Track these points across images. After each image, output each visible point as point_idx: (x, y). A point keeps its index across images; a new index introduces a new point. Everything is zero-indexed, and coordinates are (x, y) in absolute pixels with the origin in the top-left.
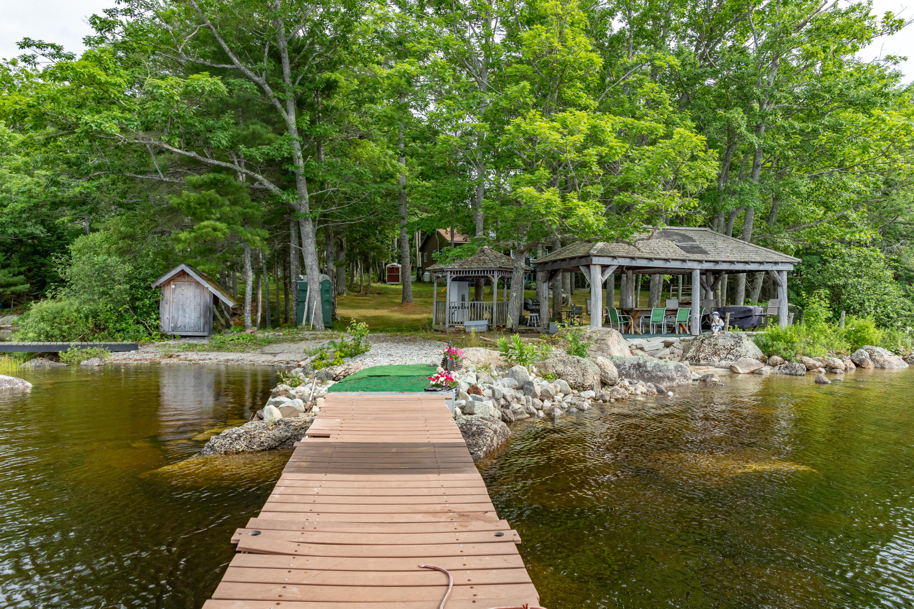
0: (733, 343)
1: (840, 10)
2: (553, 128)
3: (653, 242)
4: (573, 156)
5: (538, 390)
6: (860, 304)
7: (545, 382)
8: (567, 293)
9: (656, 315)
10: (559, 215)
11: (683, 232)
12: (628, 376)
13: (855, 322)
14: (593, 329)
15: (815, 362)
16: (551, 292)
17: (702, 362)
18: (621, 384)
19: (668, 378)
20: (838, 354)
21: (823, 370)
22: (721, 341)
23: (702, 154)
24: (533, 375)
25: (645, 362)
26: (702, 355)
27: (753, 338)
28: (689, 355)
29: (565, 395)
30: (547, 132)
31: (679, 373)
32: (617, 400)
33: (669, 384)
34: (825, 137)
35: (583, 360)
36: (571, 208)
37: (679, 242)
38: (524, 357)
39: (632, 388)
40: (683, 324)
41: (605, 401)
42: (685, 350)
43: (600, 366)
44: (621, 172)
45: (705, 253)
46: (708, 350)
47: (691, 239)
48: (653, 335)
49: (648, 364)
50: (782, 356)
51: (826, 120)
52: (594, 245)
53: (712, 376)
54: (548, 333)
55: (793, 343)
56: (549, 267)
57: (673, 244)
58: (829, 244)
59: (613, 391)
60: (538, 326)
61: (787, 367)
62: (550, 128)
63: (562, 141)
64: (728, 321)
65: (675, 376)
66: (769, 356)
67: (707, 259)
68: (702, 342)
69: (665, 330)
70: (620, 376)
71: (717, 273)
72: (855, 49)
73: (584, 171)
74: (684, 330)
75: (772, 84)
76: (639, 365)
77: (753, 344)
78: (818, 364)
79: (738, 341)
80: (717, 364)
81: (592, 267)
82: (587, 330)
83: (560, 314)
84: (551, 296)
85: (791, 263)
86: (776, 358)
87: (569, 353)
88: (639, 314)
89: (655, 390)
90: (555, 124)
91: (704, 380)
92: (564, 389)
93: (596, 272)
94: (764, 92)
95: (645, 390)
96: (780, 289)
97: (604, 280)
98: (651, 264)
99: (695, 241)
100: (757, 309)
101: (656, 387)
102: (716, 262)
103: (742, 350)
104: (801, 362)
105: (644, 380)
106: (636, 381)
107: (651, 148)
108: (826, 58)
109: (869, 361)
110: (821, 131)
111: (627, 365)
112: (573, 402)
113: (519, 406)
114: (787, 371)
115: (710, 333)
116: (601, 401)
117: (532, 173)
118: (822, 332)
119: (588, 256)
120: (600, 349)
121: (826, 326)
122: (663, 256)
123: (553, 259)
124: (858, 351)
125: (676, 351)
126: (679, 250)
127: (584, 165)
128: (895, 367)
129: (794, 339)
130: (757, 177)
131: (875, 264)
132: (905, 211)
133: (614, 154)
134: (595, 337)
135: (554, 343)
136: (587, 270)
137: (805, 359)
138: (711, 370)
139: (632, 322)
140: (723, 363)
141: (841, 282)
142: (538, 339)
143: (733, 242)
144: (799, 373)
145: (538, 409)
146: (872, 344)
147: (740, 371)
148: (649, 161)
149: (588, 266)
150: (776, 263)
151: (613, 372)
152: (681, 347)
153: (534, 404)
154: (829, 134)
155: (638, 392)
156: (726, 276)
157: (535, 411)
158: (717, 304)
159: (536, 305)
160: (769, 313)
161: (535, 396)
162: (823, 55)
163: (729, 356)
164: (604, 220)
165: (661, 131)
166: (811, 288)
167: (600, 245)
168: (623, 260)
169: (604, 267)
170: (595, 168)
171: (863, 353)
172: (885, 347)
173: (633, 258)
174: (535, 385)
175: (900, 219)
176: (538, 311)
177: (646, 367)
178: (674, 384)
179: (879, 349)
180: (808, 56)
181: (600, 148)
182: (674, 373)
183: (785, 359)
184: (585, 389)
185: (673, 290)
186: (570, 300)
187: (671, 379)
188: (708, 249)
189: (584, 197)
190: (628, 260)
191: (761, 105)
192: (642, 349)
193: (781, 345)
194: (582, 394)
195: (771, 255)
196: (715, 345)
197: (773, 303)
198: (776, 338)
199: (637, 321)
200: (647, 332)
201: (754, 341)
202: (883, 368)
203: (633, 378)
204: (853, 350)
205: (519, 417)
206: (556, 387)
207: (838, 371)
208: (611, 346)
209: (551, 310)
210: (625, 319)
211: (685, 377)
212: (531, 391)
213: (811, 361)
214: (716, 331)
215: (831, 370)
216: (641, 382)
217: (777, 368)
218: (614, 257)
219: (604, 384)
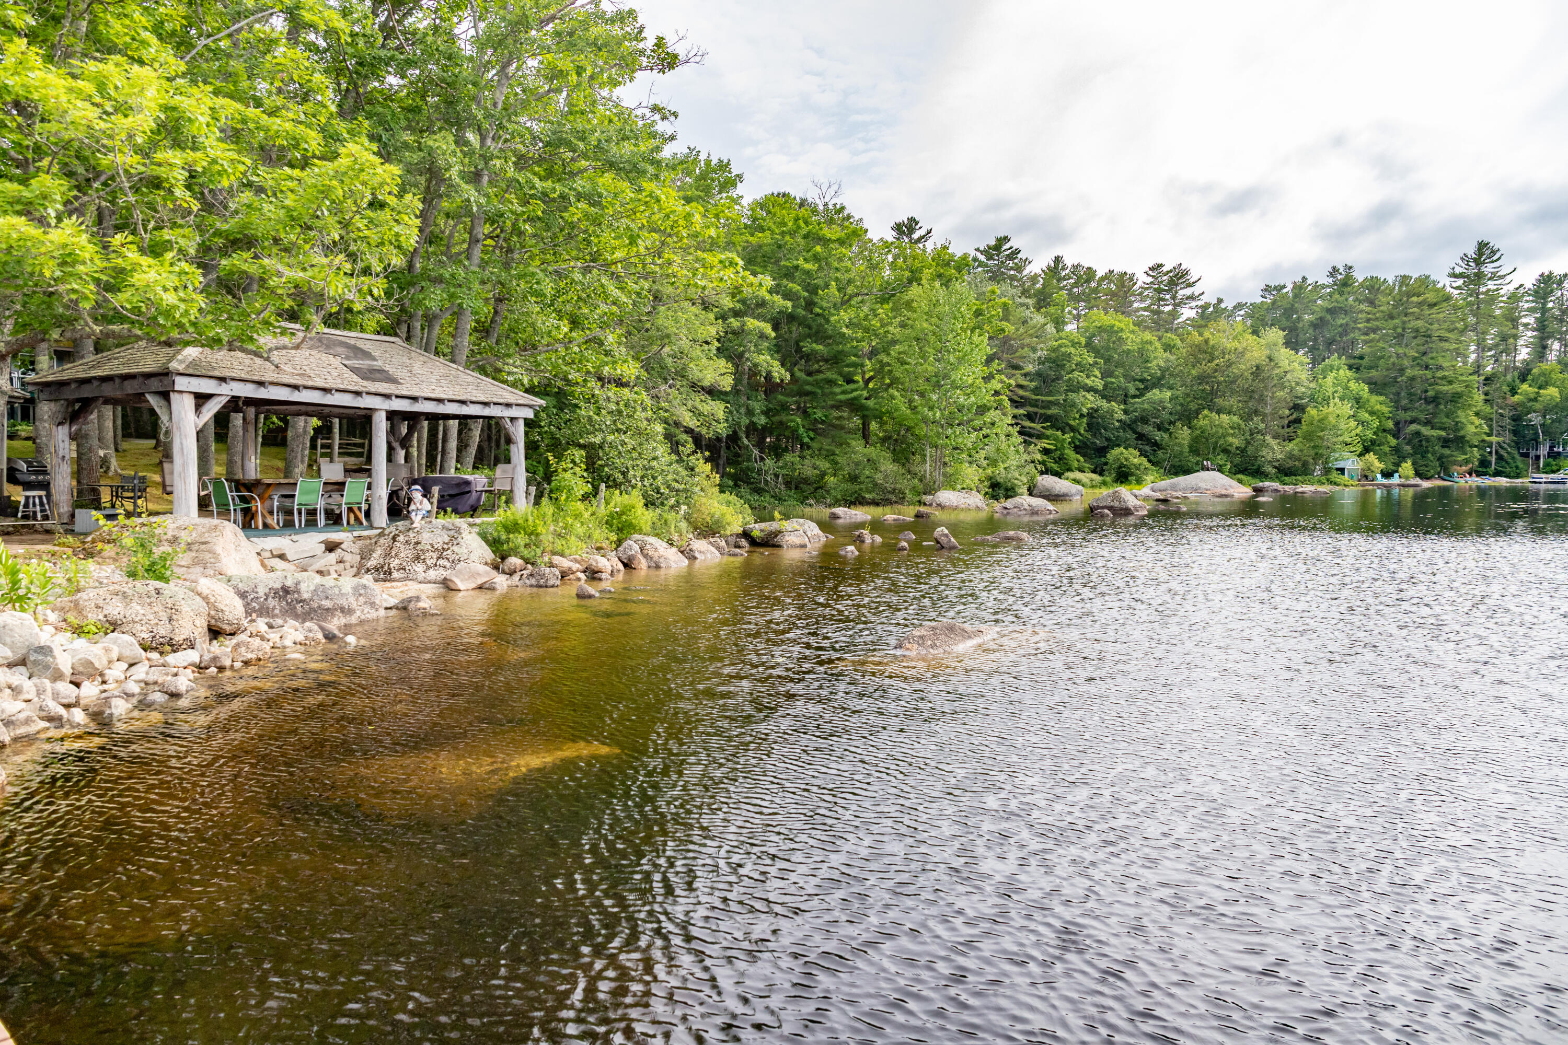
0: (447, 539)
1: (604, 12)
2: (79, 93)
3: (300, 356)
4: (129, 160)
5: (65, 663)
6: (623, 473)
7: (81, 644)
8: (108, 448)
9: (304, 492)
10: (97, 281)
11: (353, 342)
12: (264, 611)
13: (618, 499)
14: (180, 523)
15: (571, 564)
16: (74, 447)
17: (395, 575)
18: (252, 628)
19: (342, 610)
20: (599, 549)
21: (582, 576)
22: (426, 538)
23: (392, 201)
24: (50, 629)
25: (298, 583)
26: (395, 563)
27: (477, 529)
28: (372, 563)
29: (131, 665)
30: (63, 98)
31: (362, 599)
32: (246, 663)
33: (343, 621)
34: (577, 211)
35: (168, 589)
36: (122, 271)
37: (348, 358)
38: (21, 592)
39: (274, 636)
40: (355, 507)
41: (221, 669)
42: (365, 555)
43: (205, 599)
44: (237, 212)
45: (394, 381)
46: (405, 553)
47: (367, 355)
48: (301, 531)
49: (303, 587)
50: (522, 558)
51: (580, 184)
52: (179, 352)
53: (418, 599)
54: (72, 532)
55: (537, 535)
56: (71, 393)
57: (336, 362)
58: (580, 380)
59: (238, 645)
60: (46, 518)
61: (532, 575)
62: (71, 90)
63: (103, 125)
64: (435, 500)
65: (354, 605)
66: (503, 558)
67: (398, 392)
68: (394, 539)
69: (321, 520)
70: (248, 613)
71: (412, 418)
72: (614, 83)
73: (158, 197)
74: (357, 519)
75: (500, 106)
76: (286, 590)
77: (479, 539)
78: (575, 566)
79: (455, 537)
80: (421, 576)
81: (173, 396)
82: (167, 525)
83: (95, 491)
84: (74, 455)
85: (530, 406)
86: (514, 561)
87: (133, 575)
88: (270, 491)
89: (320, 636)
90: (80, 84)
91: (403, 607)
92: (127, 653)
93: (183, 406)
94: (488, 116)
95: (300, 637)
96: (513, 448)
97: (201, 424)
98: (296, 397)
99: (374, 359)
100: (479, 480)
101: (322, 628)
102: (414, 399)
103: (461, 551)
104: (551, 565)
105: (296, 617)
106: (280, 621)
107: (296, 173)
108: (579, 84)
109: (640, 556)
110: (573, 199)
111: (262, 591)
112: (151, 678)
113: (21, 705)
114: (533, 581)
115: (407, 523)
116: (213, 670)
117: (24, 182)
118: (577, 516)
119: (165, 374)
120: (197, 562)
121: (580, 506)
122: (320, 383)
123: (82, 375)
124: (625, 544)
125: (348, 557)
126: (348, 374)
127: (156, 183)
128: (674, 565)
129: (540, 529)
130: (476, 260)
131: (639, 414)
132: (673, 338)
133: (219, 173)
134: (185, 537)
135: (89, 554)
136: (163, 403)
137: (557, 559)
138: (412, 589)
139: (258, 505)
140: (432, 574)
141: (597, 440)
142: (49, 547)
143: (440, 366)
144: (551, 583)
145: (67, 706)
146: (640, 532)
147: (461, 585)
148: (292, 196)
149: (165, 396)
150: (508, 405)
151: (233, 608)
152: (356, 549)
153: (56, 696)
154: (582, 205)
155: (288, 642)
156: (426, 424)
157: (62, 711)
158: (411, 471)
159: (37, 473)
160: (497, 487)
161: (57, 676)
162: (574, 78)
163: (441, 562)
164: (201, 301)
165: (314, 144)
166: (557, 447)
167: (192, 352)
168: (241, 384)
169: (201, 399)
170: (180, 192)
171: (632, 546)
172: (657, 535)
173: (261, 384)
174: (57, 652)
175: (667, 349)
176: (45, 486)
177: (298, 592)
178: (353, 619)
179: (652, 540)
180: (554, 74)
181: (190, 155)
182: (352, 600)
183: (527, 561)
184: (175, 648)
185: (323, 446)
186: (114, 464)
187: (346, 611)
188: (398, 374)
189: (155, 250)
190: (251, 386)
191: (483, 139)
192: (282, 557)
193: (520, 539)
194: (171, 659)
195: (500, 392)
196: (417, 543)
197: (504, 471)
198: (512, 527)
199: (267, 503)
200: (289, 524)
201: (479, 534)
202: (658, 567)
203: (274, 616)
204: (619, 543)
205: (22, 731)
206: (107, 650)
207: (604, 576)
208: (223, 555)
209: (74, 483)
210: (243, 499)
211: (373, 605)
212: (47, 667)
213: (565, 563)
214: (417, 518)
215: (593, 574)
216: (291, 622)
217: (516, 577)
218: (222, 380)
219: (215, 633)
